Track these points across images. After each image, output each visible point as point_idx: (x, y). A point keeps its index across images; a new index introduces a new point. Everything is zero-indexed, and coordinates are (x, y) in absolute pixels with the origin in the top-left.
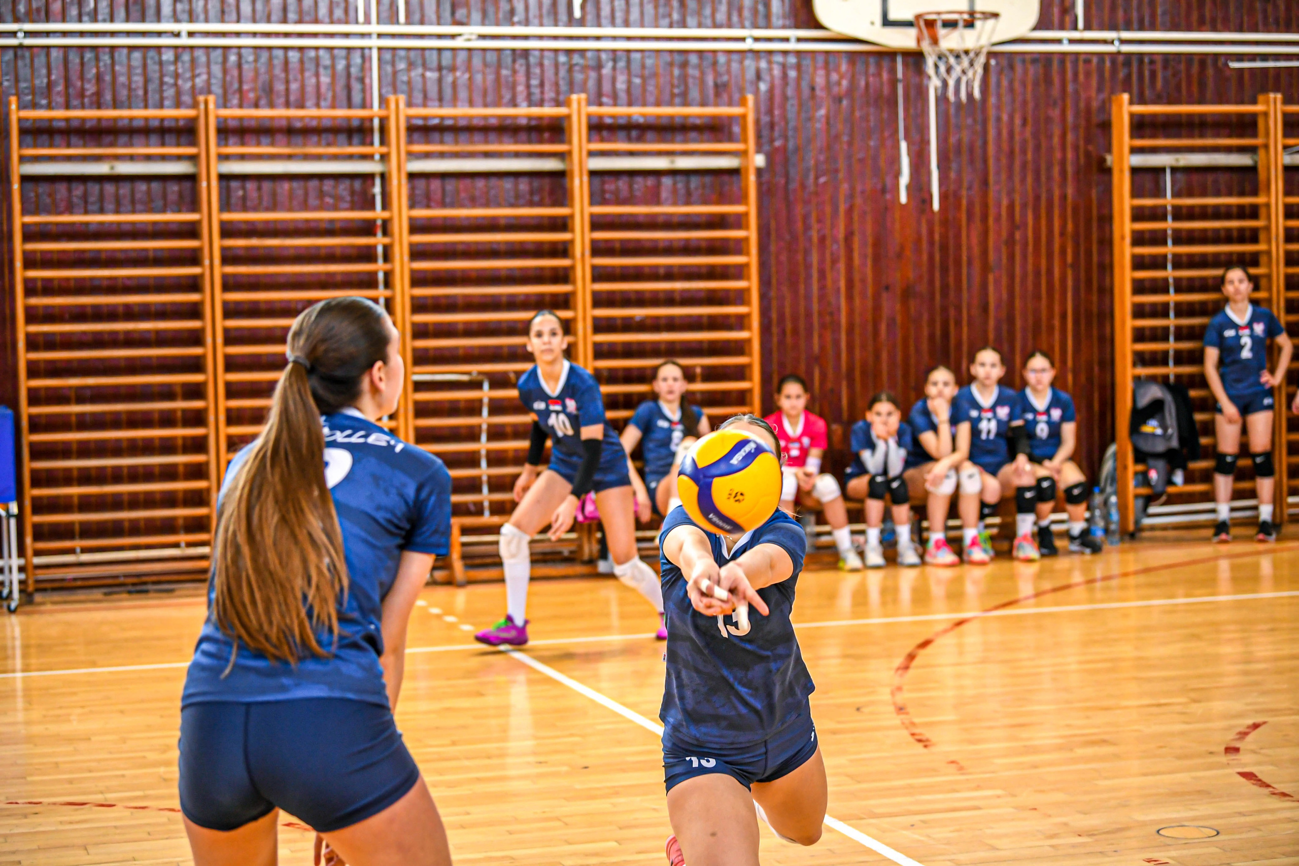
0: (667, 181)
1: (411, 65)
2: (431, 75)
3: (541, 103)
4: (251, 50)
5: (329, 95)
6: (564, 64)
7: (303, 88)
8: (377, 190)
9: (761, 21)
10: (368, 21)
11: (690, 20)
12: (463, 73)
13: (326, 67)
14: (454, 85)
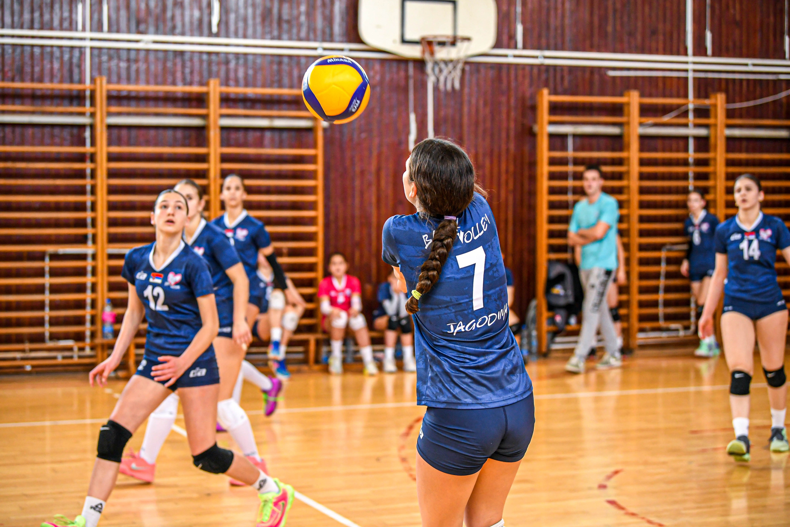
0: (268, 134)
1: (110, 58)
2: (123, 65)
3: (191, 84)
4: (10, 46)
5: (59, 75)
6: (206, 61)
7: (42, 70)
8: (88, 134)
9: (328, 38)
10: (84, 29)
11: (285, 36)
12: (143, 64)
13: (57, 58)
14: (137, 71)
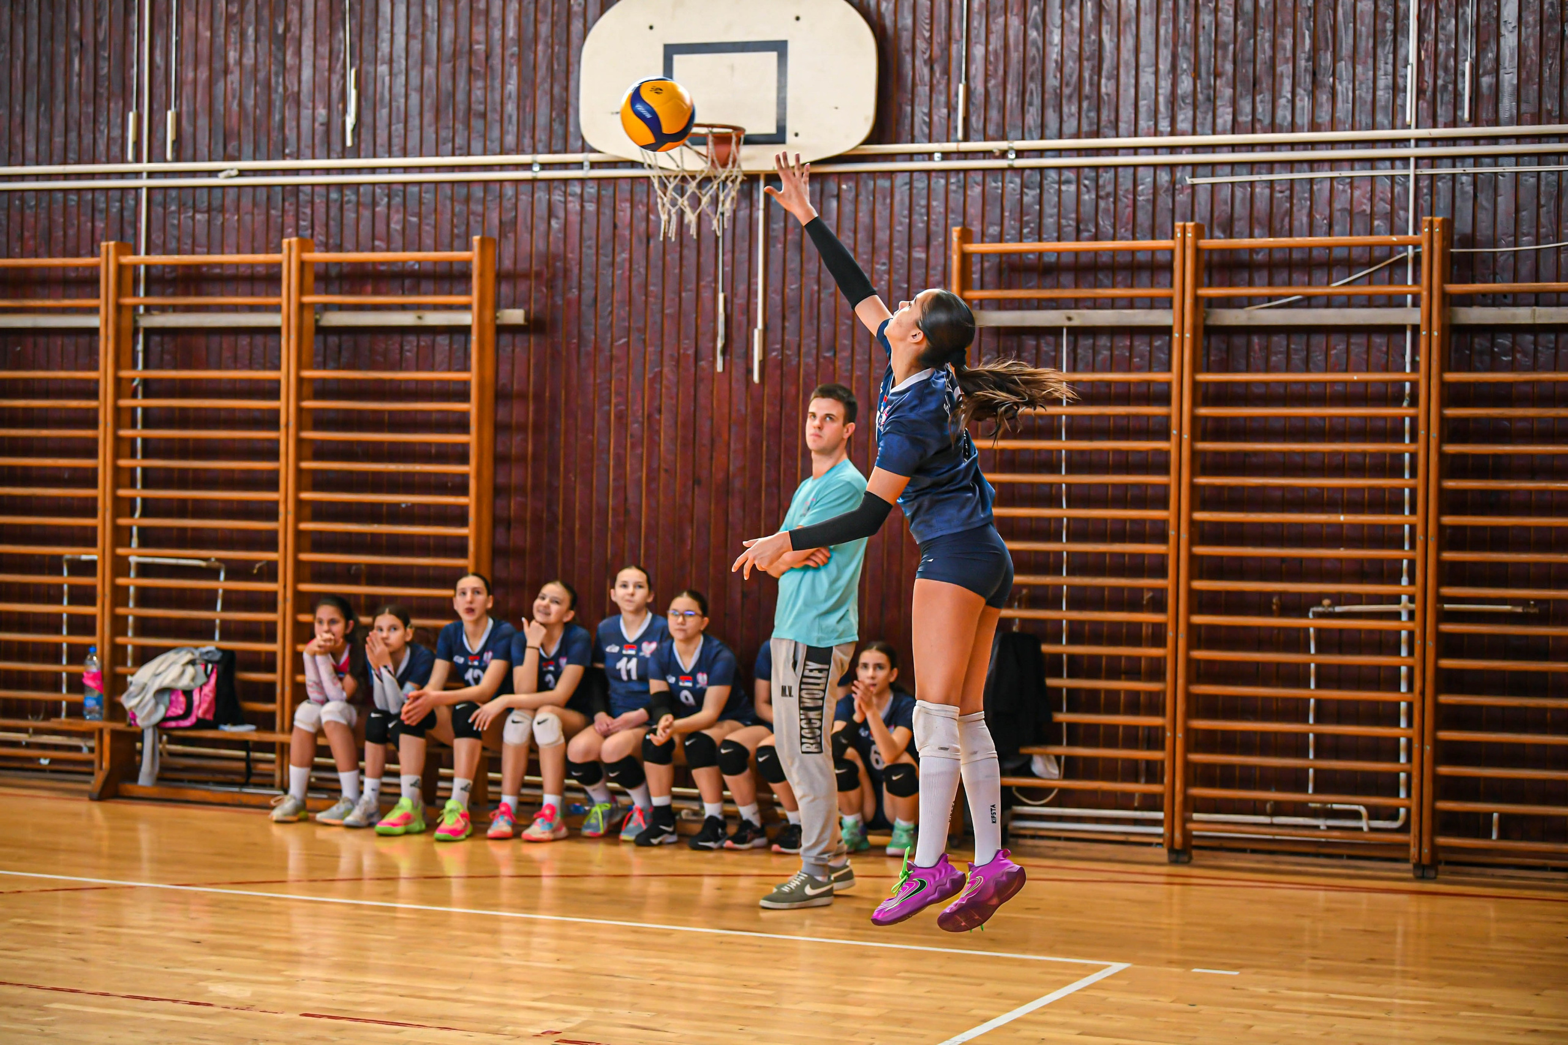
2: (201, 217)
4: (33, 194)
6: (336, 201)
7: (78, 234)
12: (233, 215)
13: (101, 211)
14: (224, 228)
